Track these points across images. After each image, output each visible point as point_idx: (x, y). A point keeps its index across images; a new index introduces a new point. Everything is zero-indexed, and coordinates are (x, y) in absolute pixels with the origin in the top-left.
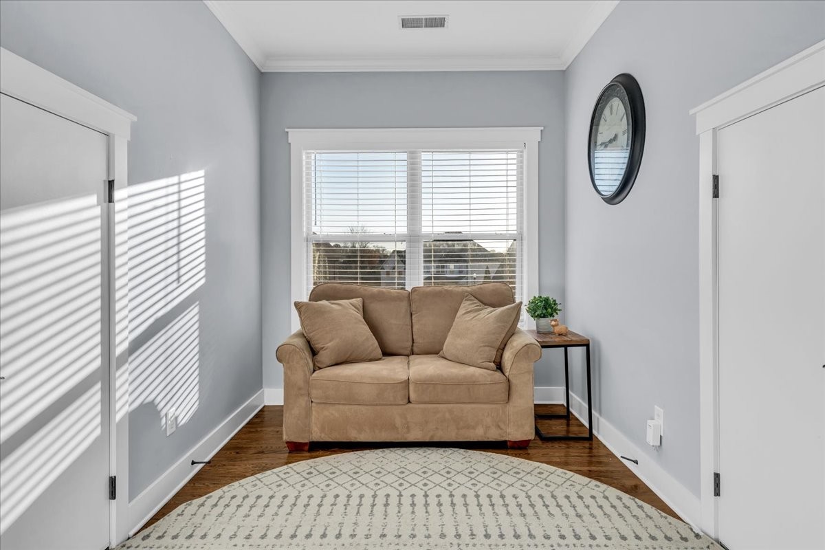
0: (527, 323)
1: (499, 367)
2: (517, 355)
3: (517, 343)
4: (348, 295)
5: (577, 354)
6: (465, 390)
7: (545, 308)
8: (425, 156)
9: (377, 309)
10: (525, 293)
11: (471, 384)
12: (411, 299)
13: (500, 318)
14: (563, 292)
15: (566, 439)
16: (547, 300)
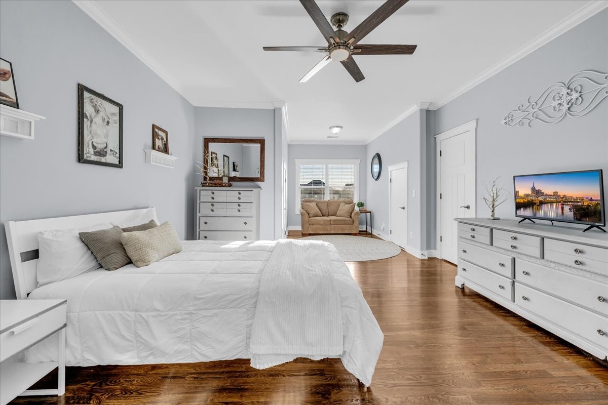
0: (357, 209)
1: (351, 217)
2: (355, 214)
3: (354, 212)
4: (312, 201)
5: (368, 215)
6: (344, 223)
7: (361, 205)
8: (330, 165)
9: (319, 205)
10: (356, 201)
11: (345, 220)
12: (328, 202)
13: (351, 207)
14: (366, 201)
15: (367, 234)
16: (361, 203)
